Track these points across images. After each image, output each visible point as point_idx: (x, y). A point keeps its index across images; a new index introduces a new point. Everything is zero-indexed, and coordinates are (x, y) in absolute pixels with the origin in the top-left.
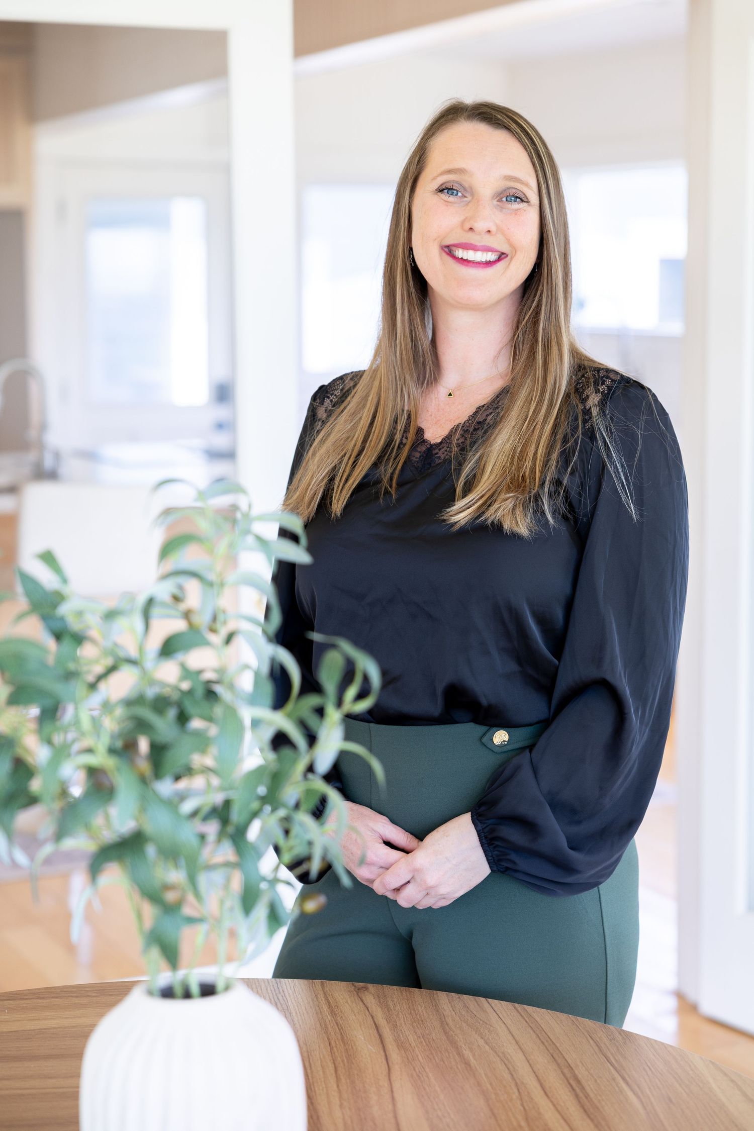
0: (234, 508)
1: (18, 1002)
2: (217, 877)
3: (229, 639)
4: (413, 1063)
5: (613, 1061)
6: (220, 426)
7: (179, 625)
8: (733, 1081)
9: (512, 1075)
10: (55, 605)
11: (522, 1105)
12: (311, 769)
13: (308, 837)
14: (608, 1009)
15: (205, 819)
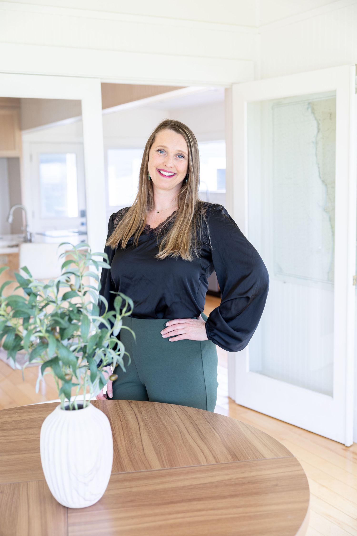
0: (86, 251)
1: (20, 410)
2: (83, 370)
3: (84, 294)
4: (147, 426)
5: (210, 422)
6: (83, 224)
7: (69, 290)
8: (247, 427)
9: (178, 428)
10: (28, 285)
11: (182, 438)
12: (112, 334)
13: (112, 356)
14: (207, 408)
15: (78, 352)
